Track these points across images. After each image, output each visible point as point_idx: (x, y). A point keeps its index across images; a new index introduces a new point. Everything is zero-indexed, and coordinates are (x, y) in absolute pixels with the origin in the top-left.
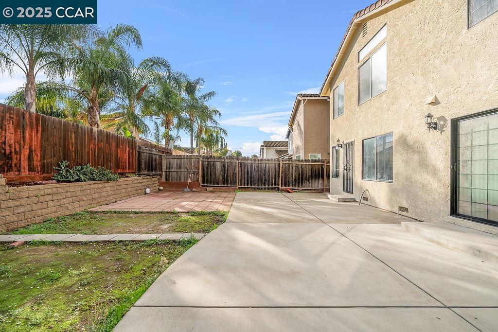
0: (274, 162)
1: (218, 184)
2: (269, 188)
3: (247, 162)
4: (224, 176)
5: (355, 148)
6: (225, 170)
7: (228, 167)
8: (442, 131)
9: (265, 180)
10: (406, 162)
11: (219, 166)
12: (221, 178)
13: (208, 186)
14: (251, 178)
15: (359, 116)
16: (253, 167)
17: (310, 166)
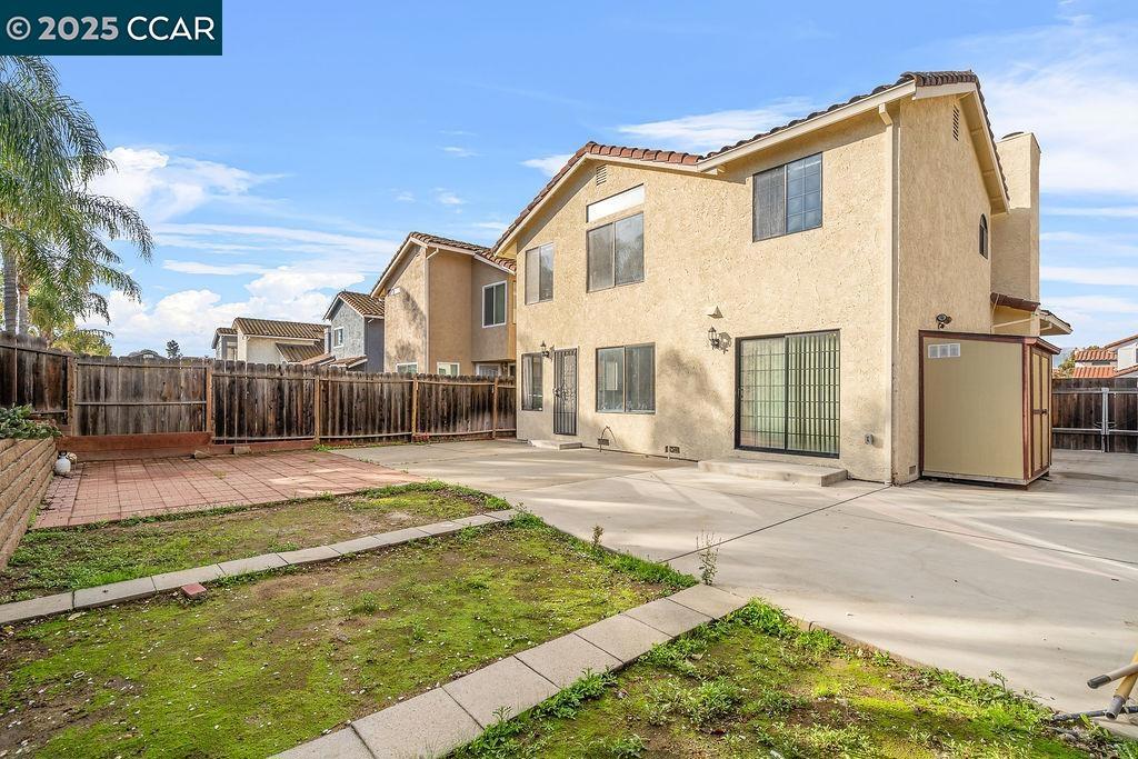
0: (400, 380)
1: (263, 435)
2: (388, 437)
3: (339, 379)
4: (281, 414)
5: (581, 361)
6: (282, 398)
7: (290, 390)
8: (725, 351)
9: (382, 420)
10: (679, 387)
11: (264, 388)
12: (271, 419)
13: (233, 442)
14: (350, 416)
15: (590, 310)
16: (355, 391)
17: (470, 389)
